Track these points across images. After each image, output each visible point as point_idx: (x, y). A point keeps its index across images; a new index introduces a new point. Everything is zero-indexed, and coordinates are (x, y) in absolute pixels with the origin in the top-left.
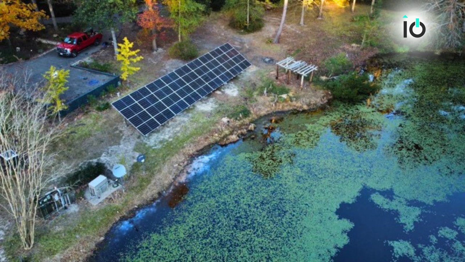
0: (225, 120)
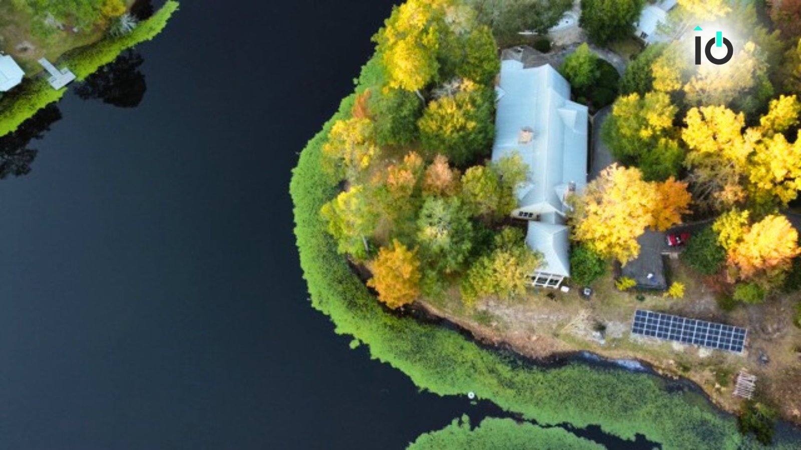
0: (672, 362)
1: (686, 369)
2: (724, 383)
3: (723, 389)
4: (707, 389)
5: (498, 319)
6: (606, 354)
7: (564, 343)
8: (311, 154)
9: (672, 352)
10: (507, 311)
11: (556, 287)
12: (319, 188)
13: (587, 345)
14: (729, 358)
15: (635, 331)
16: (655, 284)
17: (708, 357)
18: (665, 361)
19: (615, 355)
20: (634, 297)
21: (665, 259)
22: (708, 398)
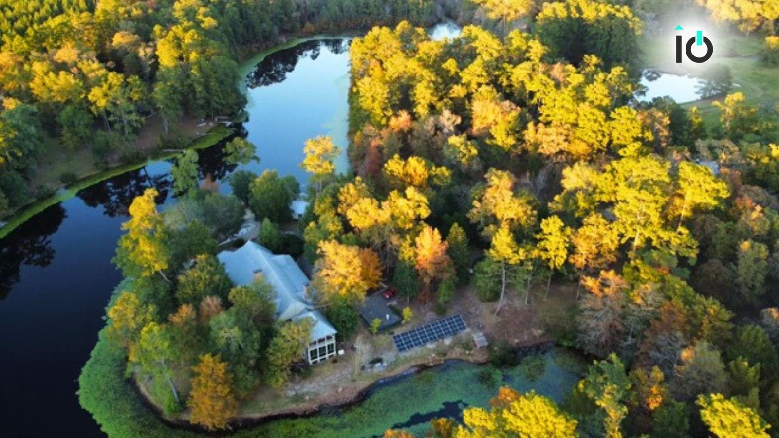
0: (434, 355)
1: (445, 355)
2: (470, 349)
3: (472, 352)
4: (463, 357)
5: (307, 393)
6: (392, 374)
7: (362, 382)
8: (89, 376)
9: (430, 350)
10: (311, 386)
11: (334, 353)
12: (109, 392)
13: (378, 375)
14: (463, 336)
15: (400, 350)
16: (394, 321)
17: (452, 342)
18: (430, 358)
19: (399, 370)
20: (387, 335)
21: (391, 307)
22: (468, 361)
